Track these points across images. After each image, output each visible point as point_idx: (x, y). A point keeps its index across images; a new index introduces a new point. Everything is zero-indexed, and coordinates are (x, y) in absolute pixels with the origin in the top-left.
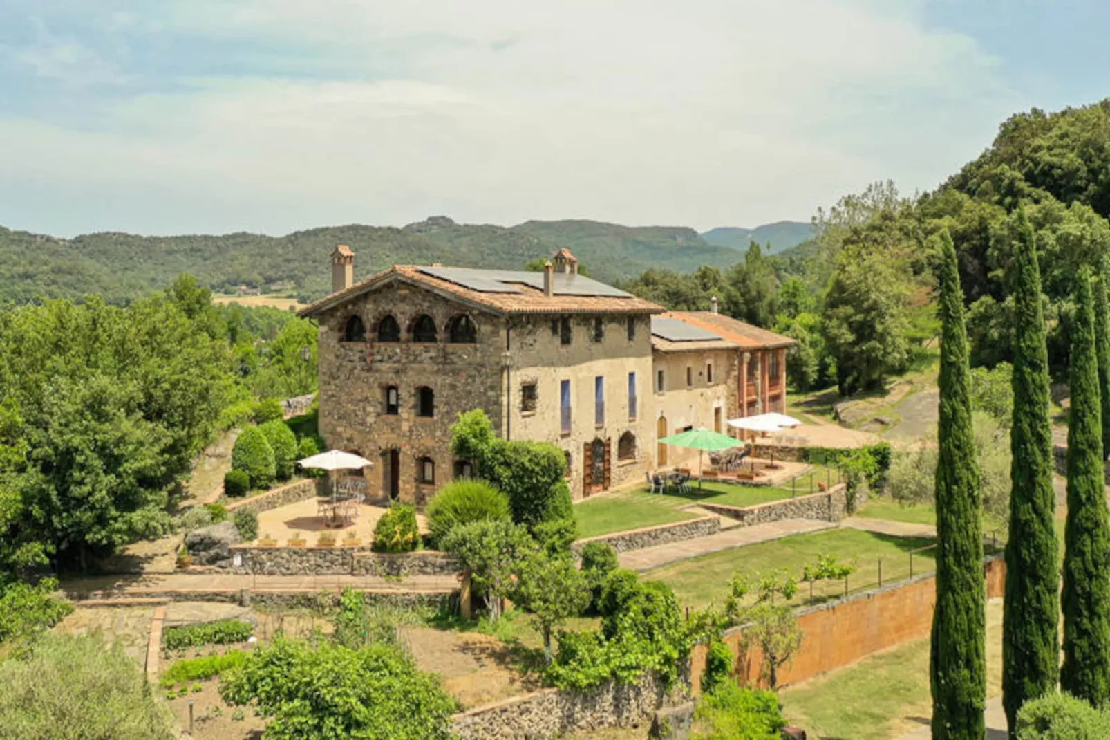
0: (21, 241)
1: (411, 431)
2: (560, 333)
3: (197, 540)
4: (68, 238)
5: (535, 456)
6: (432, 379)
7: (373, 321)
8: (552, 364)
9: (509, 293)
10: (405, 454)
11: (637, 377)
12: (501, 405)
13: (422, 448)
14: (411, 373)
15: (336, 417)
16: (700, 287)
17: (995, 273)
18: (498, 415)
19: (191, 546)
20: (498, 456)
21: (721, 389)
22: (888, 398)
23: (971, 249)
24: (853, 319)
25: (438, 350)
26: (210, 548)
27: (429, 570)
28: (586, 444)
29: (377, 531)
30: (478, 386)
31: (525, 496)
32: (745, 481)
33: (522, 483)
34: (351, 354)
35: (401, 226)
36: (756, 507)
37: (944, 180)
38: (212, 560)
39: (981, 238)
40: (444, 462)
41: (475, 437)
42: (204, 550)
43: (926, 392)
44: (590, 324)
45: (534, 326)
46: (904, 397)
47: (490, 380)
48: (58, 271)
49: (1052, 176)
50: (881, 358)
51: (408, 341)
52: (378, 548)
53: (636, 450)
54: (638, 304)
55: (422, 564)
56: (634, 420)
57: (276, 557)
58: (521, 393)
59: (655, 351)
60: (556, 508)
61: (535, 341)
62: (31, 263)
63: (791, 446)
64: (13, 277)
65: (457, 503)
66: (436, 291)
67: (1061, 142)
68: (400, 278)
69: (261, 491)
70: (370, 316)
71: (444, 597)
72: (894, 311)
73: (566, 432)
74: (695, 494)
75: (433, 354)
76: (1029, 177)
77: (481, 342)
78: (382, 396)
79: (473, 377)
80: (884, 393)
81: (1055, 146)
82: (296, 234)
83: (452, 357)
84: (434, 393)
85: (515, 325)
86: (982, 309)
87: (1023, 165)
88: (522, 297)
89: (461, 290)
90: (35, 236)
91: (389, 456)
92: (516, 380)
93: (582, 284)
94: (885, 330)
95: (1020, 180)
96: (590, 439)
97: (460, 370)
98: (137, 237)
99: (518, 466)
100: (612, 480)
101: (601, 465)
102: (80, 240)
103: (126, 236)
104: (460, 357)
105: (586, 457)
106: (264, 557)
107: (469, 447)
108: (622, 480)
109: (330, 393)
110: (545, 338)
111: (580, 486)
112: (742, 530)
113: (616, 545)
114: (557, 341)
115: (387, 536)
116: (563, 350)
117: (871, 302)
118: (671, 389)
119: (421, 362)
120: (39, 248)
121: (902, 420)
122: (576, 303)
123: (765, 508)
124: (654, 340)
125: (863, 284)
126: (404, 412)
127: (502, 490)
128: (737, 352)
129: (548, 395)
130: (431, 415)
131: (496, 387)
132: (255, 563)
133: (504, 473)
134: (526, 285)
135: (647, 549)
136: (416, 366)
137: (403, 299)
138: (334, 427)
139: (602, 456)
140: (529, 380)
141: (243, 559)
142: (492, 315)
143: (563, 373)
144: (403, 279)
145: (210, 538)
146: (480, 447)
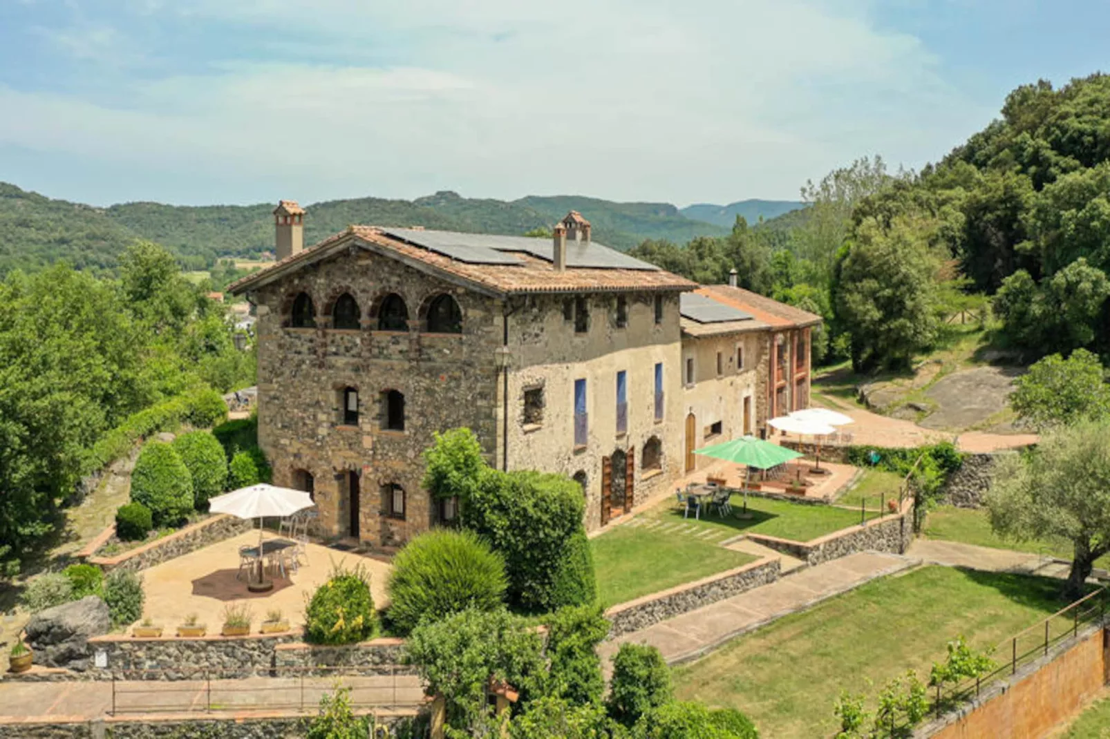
0: (58, 209)
1: (374, 449)
2: (574, 319)
3: (42, 627)
4: (104, 207)
5: (543, 500)
6: (402, 381)
7: (326, 301)
8: (563, 360)
9: (508, 265)
10: (367, 478)
11: (664, 368)
12: (495, 420)
13: (389, 471)
14: (374, 372)
15: (280, 425)
16: (696, 257)
17: (1022, 245)
18: (492, 433)
19: (34, 636)
20: (491, 496)
21: (751, 376)
22: (917, 380)
23: (995, 220)
24: (880, 294)
25: (410, 341)
26: (60, 641)
27: (387, 667)
28: (605, 459)
29: (312, 612)
30: (463, 392)
31: (528, 556)
32: (796, 496)
33: (525, 537)
34: (298, 343)
35: (412, 200)
36: (821, 540)
37: (948, 152)
38: (63, 660)
39: (1006, 208)
40: (417, 492)
41: (458, 469)
42: (53, 643)
43: (959, 373)
44: (611, 305)
45: (540, 310)
46: (935, 379)
47: (479, 385)
48: (92, 237)
49: (1083, 143)
50: (909, 337)
51: (370, 328)
52: (313, 637)
53: (662, 457)
54: (667, 279)
55: (377, 659)
56: (660, 422)
57: (160, 653)
58: (523, 401)
59: (684, 335)
60: (571, 572)
61: (542, 330)
62: (67, 229)
63: (835, 443)
64: (50, 242)
65: (429, 570)
66: (406, 262)
67: (1090, 109)
68: (358, 243)
69: (171, 529)
70: (322, 295)
71: (405, 723)
72: (925, 286)
73: (580, 446)
74: (742, 519)
75: (404, 346)
76: (1057, 146)
77: (469, 333)
78: (338, 401)
79: (457, 379)
80: (911, 374)
81: (1084, 113)
82: (316, 206)
83: (429, 351)
84: (406, 399)
85: (515, 310)
86: (1017, 285)
87: (1047, 134)
88: (524, 270)
89: (441, 260)
90: (73, 205)
91: (348, 478)
92: (517, 383)
93: (598, 253)
94: (915, 306)
95: (1047, 148)
96: (609, 452)
97: (440, 370)
98: (168, 206)
99: (517, 513)
100: (636, 498)
101: (622, 481)
102: (115, 208)
103: (159, 205)
104: (440, 351)
105: (605, 475)
106: (140, 654)
107: (448, 485)
108: (646, 496)
109: (272, 393)
110: (554, 323)
111: (597, 514)
112: (806, 572)
113: (652, 613)
114: (571, 327)
115: (325, 622)
116: (578, 340)
117: (900, 276)
118: (700, 380)
119: (388, 357)
120: (76, 215)
121: (940, 406)
122: (594, 278)
123: (831, 541)
124: (684, 322)
125: (892, 256)
126: (366, 423)
127: (495, 547)
128: (770, 333)
129: (558, 402)
130: (401, 427)
131: (488, 395)
132: (127, 664)
133: (498, 522)
134: (529, 254)
135: (690, 613)
136: (381, 361)
137: (364, 272)
138: (278, 437)
139: (624, 470)
140: (535, 382)
141: (111, 659)
142: (484, 296)
143: (579, 370)
144: (364, 245)
145: (60, 627)
146: (464, 483)
